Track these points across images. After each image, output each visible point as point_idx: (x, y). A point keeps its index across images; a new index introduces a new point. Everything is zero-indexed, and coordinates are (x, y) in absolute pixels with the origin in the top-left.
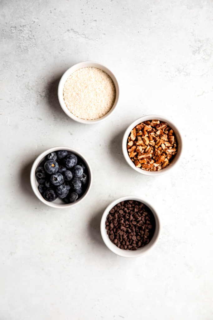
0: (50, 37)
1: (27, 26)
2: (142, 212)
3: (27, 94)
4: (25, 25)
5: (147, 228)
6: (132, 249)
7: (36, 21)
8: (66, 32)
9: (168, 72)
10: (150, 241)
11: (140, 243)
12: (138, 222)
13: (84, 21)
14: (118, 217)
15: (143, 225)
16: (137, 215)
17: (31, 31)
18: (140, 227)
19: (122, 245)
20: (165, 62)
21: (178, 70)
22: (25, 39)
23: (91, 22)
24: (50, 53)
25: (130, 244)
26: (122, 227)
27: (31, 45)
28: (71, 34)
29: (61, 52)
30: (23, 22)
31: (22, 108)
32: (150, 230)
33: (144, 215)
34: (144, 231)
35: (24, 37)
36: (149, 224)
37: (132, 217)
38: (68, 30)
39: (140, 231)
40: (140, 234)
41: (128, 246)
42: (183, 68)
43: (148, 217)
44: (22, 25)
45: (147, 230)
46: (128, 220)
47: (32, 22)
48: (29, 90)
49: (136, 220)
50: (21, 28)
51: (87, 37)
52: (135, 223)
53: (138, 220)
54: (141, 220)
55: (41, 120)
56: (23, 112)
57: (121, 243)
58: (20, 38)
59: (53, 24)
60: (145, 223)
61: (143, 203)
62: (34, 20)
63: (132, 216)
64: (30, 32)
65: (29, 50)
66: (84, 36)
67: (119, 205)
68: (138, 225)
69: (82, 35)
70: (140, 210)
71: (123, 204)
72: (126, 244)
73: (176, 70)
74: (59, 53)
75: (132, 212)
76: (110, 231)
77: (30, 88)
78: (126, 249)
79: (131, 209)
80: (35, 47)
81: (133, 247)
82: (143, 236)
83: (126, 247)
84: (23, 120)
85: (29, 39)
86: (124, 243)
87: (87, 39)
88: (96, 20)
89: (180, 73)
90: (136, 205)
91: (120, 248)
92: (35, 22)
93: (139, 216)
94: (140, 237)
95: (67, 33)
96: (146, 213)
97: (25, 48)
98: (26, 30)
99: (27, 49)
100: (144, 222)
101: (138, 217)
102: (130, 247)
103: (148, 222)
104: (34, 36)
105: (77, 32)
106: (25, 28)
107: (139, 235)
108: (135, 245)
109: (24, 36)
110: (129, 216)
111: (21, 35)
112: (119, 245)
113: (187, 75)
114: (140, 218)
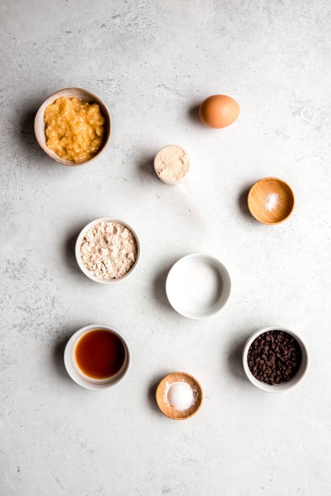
0: (139, 92)
1: (115, 80)
2: (290, 346)
3: (113, 152)
4: (113, 79)
5: (291, 365)
6: (268, 382)
7: (125, 74)
8: (156, 87)
9: (265, 134)
10: (290, 379)
11: (278, 379)
12: (283, 356)
13: (177, 77)
14: (263, 345)
15: (287, 361)
16: (284, 348)
17: (119, 85)
18: (283, 361)
19: (260, 374)
20: (263, 123)
21: (277, 132)
22: (112, 94)
23: (184, 78)
24: (138, 109)
25: (267, 377)
26: (264, 356)
27: (119, 101)
28: (162, 90)
29: (150, 108)
30: (111, 76)
31: (106, 168)
32: (293, 367)
33: (291, 350)
34: (287, 367)
35: (111, 92)
36: (294, 361)
37: (277, 349)
38: (159, 86)
39: (282, 367)
40: (281, 369)
41: (265, 378)
42: (282, 131)
43: (295, 354)
44: (109, 79)
45: (290, 368)
46: (273, 350)
47: (121, 76)
48: (114, 148)
49: (282, 352)
50: (108, 82)
51: (179, 93)
52: (279, 356)
53: (284, 354)
54: (287, 354)
55: (126, 181)
56: (107, 172)
57: (258, 374)
58: (107, 93)
59: (143, 78)
60: (290, 359)
61: (294, 337)
62: (123, 74)
63: (279, 348)
64: (118, 87)
65: (115, 105)
66: (176, 92)
67: (268, 333)
68: (282, 359)
69: (174, 92)
70: (288, 343)
71: (272, 333)
72: (263, 375)
73: (274, 132)
74: (149, 109)
75: (279, 344)
76: (251, 356)
77: (115, 146)
78: (261, 381)
79: (279, 340)
80: (123, 103)
81: (270, 381)
82: (285, 372)
83: (262, 379)
84: (106, 180)
85: (117, 94)
86: (261, 374)
87: (179, 96)
88: (189, 76)
89: (278, 135)
90: (287, 337)
91: (256, 377)
92: (123, 76)
93: (286, 349)
94: (281, 372)
95: (158, 88)
96: (294, 350)
97: (112, 103)
98: (114, 84)
99: (114, 105)
100: (289, 357)
101: (285, 351)
102: (266, 379)
103: (294, 359)
104: (122, 91)
105: (169, 88)
106: (112, 82)
107: (279, 370)
108: (272, 380)
109: (111, 90)
110: (276, 347)
111: (108, 89)
112: (255, 374)
113: (286, 138)
114: (286, 352)
